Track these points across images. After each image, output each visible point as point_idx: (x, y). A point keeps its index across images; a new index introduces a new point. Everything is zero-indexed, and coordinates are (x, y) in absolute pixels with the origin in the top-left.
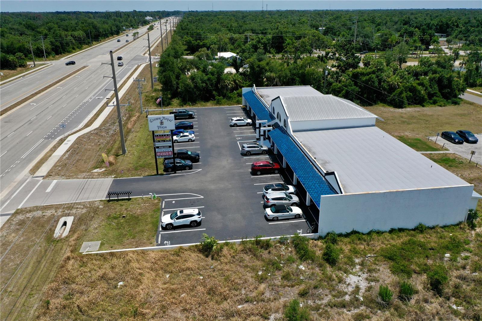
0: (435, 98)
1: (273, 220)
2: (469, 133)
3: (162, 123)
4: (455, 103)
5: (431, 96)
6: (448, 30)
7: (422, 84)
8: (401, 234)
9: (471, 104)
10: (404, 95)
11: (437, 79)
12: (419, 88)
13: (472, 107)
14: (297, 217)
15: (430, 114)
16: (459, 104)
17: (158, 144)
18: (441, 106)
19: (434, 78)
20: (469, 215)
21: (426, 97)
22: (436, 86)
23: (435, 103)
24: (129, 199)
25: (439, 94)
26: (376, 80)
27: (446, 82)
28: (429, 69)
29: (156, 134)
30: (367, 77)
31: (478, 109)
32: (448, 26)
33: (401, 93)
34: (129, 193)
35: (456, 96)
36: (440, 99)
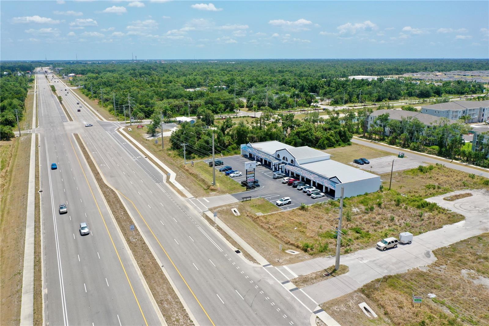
0: (339, 142)
1: (316, 198)
2: (365, 159)
3: (251, 165)
4: (349, 145)
5: (337, 141)
6: (317, 90)
7: (331, 135)
8: (361, 196)
9: (357, 144)
10: (325, 142)
11: (338, 132)
12: (331, 137)
13: (358, 146)
14: (323, 196)
15: (341, 151)
16: (351, 145)
17: (248, 176)
18: (343, 147)
19: (337, 131)
20: (380, 188)
21: (336, 143)
22: (338, 136)
23: (339, 145)
24: (250, 200)
25: (340, 140)
26: (310, 134)
27: (343, 133)
28: (332, 126)
29: (248, 171)
30: (305, 134)
31: (361, 147)
32: (316, 87)
33: (324, 141)
34: (250, 197)
35: (349, 141)
36: (341, 143)
